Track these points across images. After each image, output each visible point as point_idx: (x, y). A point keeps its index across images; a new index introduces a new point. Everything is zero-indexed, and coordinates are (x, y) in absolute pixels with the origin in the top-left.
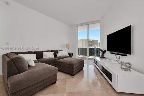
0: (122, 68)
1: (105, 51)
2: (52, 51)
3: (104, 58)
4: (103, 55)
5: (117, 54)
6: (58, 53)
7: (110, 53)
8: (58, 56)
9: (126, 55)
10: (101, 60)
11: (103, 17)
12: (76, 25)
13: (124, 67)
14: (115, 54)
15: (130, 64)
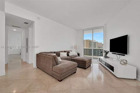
0: (121, 63)
1: (108, 52)
2: (65, 52)
3: (107, 57)
4: (106, 55)
5: (118, 54)
6: (69, 53)
7: (112, 53)
8: (70, 55)
9: (124, 55)
10: (105, 58)
11: (106, 24)
12: (82, 30)
13: (122, 63)
14: (116, 54)
15: (126, 61)
